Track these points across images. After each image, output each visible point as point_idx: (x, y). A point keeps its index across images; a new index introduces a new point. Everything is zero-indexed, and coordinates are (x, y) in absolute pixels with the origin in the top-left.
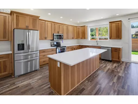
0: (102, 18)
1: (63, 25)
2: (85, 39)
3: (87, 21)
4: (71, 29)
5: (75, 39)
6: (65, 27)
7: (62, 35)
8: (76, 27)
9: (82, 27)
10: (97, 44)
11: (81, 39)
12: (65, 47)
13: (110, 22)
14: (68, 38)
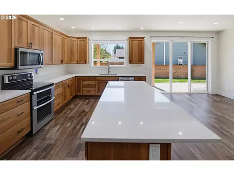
0: (120, 28)
1: (42, 27)
2: (86, 63)
3: (93, 28)
4: (58, 39)
5: (66, 64)
6: (46, 34)
7: (42, 54)
8: (67, 37)
9: (78, 38)
10: (109, 72)
11: (77, 63)
12: (52, 84)
13: (130, 38)
14: (52, 62)
